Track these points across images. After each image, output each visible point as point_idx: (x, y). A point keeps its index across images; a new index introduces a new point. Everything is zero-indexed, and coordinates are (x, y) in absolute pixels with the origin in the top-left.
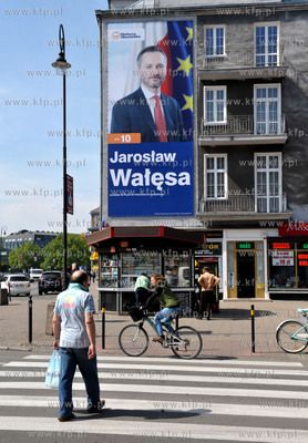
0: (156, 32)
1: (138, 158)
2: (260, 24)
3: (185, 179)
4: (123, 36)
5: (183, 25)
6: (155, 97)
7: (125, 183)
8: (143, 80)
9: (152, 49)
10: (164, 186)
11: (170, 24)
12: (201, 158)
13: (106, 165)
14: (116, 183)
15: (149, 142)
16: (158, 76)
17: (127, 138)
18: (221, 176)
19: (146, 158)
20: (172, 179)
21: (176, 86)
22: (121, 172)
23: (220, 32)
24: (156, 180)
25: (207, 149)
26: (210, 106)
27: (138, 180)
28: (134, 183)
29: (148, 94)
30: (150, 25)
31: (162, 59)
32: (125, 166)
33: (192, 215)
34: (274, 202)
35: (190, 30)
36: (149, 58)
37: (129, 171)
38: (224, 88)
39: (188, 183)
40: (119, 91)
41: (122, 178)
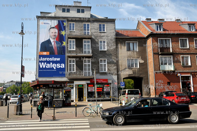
0: (55, 23)
1: (48, 59)
2: (85, 23)
3: (63, 66)
4: (45, 23)
5: (63, 22)
6: (54, 42)
7: (44, 67)
8: (50, 36)
9: (53, 28)
10: (56, 68)
11: (59, 21)
12: (68, 60)
13: (38, 61)
14: (41, 67)
15: (52, 54)
16: (55, 36)
17: (45, 53)
18: (73, 65)
19: (51, 59)
20: (58, 66)
21: (60, 38)
22: (43, 63)
23: (73, 24)
24: (54, 66)
25: (69, 57)
26: (70, 45)
27: (48, 66)
28: (47, 67)
29: (52, 41)
30: (53, 21)
31: (56, 31)
32: (44, 62)
33: (65, 77)
34: (89, 73)
35: (65, 23)
36: (52, 30)
37: (45, 63)
38: (75, 40)
39: (64, 67)
40: (43, 39)
41: (43, 65)
